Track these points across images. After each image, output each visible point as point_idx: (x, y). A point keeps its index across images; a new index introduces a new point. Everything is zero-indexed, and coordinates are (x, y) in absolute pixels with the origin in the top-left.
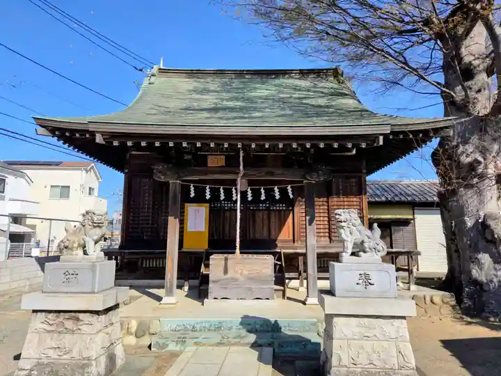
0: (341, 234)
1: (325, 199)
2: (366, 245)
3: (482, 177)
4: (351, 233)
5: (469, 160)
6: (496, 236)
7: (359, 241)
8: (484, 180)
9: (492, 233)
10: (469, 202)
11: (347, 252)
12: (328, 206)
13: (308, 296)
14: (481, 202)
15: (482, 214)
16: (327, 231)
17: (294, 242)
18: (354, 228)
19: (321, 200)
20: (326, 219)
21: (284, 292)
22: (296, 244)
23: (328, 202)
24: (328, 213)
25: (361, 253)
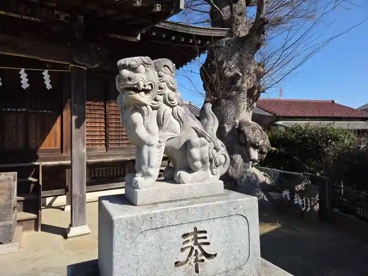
0: (134, 125)
1: (102, 104)
2: (196, 152)
3: (239, 90)
4: (160, 124)
5: (232, 74)
6: (248, 140)
7: (177, 144)
8: (240, 93)
9: (245, 137)
10: (228, 112)
11: (147, 175)
12: (105, 112)
13: (71, 225)
14: (237, 112)
15: (237, 121)
16: (103, 138)
17: (62, 152)
18: (169, 110)
19: (97, 104)
20: (103, 125)
21: (37, 221)
22: (64, 155)
23: (105, 107)
24: (105, 119)
25: (183, 174)
